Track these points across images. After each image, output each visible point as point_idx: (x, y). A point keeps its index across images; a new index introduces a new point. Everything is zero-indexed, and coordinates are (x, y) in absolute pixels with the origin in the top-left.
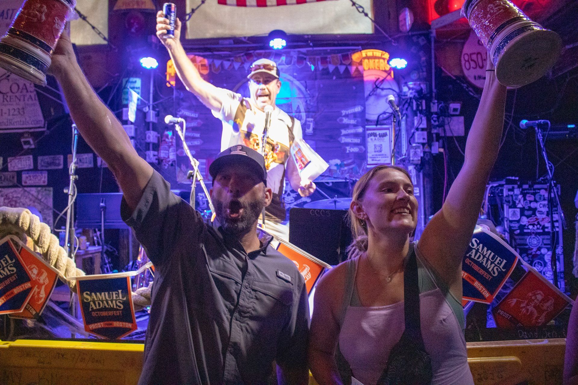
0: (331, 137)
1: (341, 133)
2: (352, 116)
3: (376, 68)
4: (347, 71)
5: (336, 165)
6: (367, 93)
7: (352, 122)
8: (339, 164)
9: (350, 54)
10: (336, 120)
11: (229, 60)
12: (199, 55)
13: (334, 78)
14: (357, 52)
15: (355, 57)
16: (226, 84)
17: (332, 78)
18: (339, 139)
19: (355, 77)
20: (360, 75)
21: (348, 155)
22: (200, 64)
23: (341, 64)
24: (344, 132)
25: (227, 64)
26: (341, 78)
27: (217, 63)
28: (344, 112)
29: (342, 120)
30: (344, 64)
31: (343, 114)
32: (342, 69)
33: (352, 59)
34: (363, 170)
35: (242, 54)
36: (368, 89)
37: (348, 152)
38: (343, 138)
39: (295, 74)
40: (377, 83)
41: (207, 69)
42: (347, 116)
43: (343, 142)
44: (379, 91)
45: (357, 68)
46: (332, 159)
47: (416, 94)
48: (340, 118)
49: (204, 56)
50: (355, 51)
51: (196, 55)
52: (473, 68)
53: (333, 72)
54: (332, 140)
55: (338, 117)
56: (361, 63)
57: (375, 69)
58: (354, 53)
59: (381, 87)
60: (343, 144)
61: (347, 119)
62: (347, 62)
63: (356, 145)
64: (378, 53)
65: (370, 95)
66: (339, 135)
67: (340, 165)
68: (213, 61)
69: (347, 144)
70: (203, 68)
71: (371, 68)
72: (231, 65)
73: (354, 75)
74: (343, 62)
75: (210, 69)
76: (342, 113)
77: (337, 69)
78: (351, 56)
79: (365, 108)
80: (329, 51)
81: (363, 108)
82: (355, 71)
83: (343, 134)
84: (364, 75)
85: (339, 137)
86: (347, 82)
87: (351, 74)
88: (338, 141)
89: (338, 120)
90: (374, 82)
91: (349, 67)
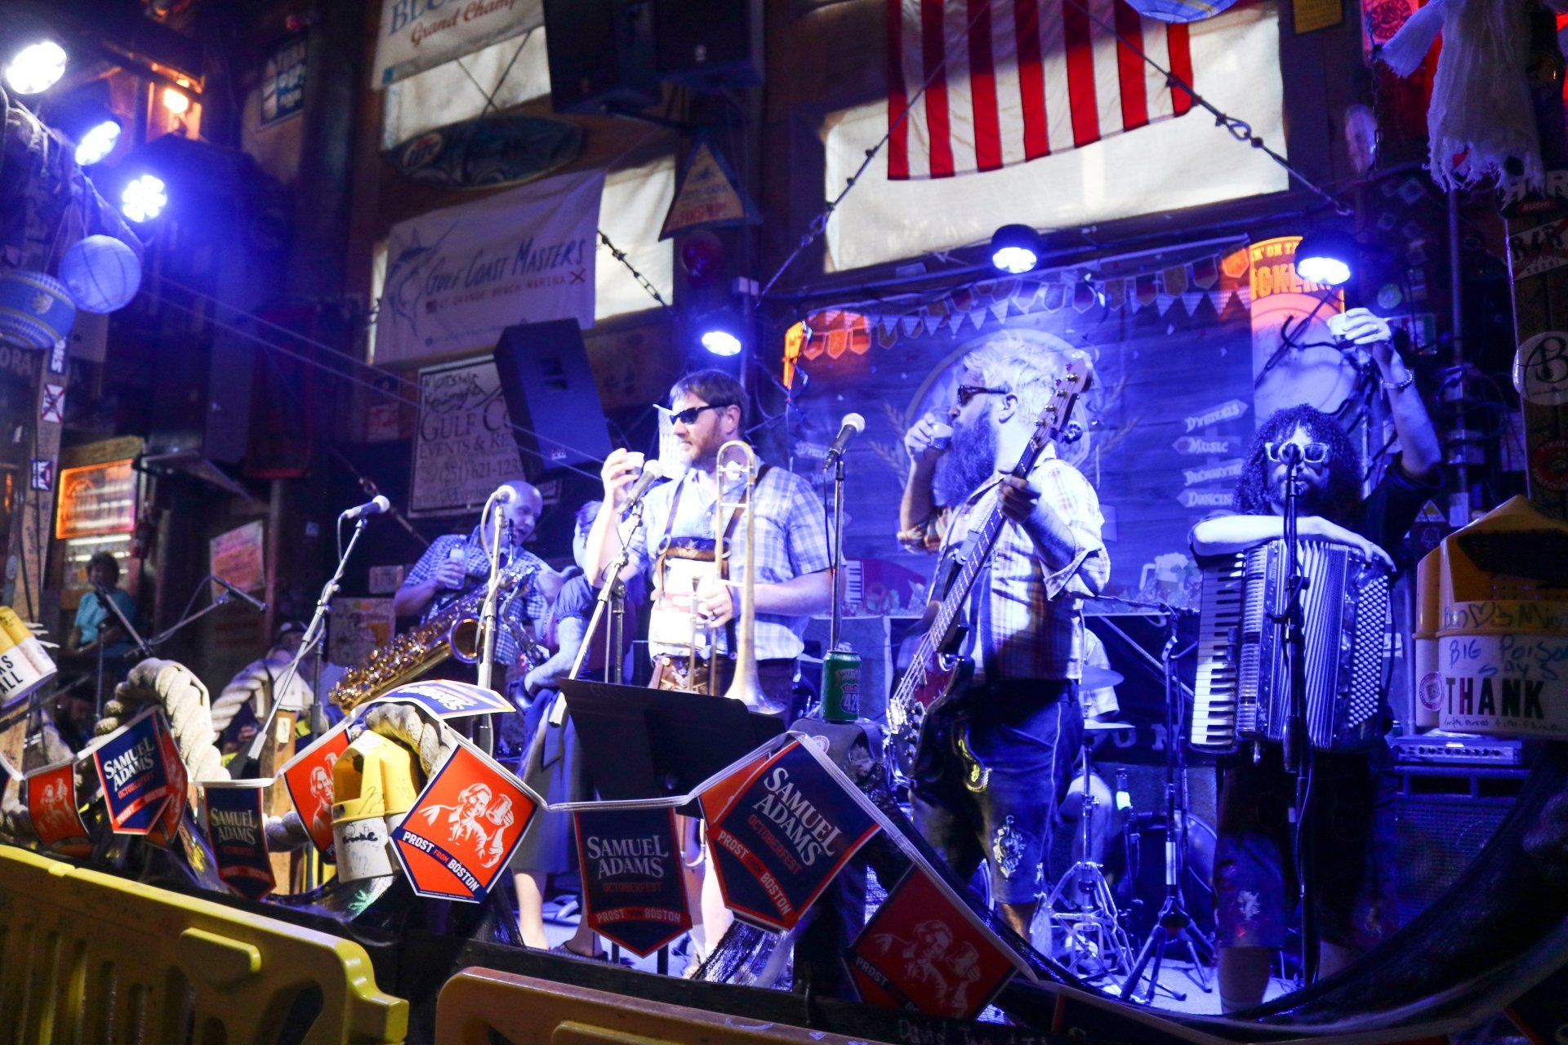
0: (1158, 493)
1: (1184, 479)
2: (1215, 430)
3: (1293, 288)
4: (1206, 306)
5: (1176, 569)
6: (1259, 362)
7: (1217, 447)
8: (1183, 566)
9: (1218, 258)
10: (1169, 446)
11: (915, 314)
12: (851, 310)
13: (1170, 330)
14: (1237, 250)
15: (1230, 266)
16: (907, 372)
17: (1165, 331)
18: (1180, 498)
19: (1227, 323)
20: (1240, 312)
22: (851, 330)
23: (1192, 289)
24: (1191, 477)
25: (910, 323)
26: (1188, 329)
27: (890, 323)
28: (1191, 422)
29: (1186, 445)
30: (1198, 290)
31: (1190, 428)
32: (1192, 302)
33: (1220, 272)
35: (948, 294)
36: (1265, 348)
38: (1191, 494)
39: (1070, 331)
40: (1288, 333)
41: (867, 342)
42: (1199, 432)
43: (1191, 504)
44: (1294, 352)
45: (1234, 298)
46: (1162, 554)
48: (1182, 439)
49: (862, 311)
50: (1229, 249)
51: (843, 309)
53: (1167, 313)
54: (1161, 501)
55: (1176, 437)
56: (1244, 282)
57: (1289, 291)
58: (1229, 254)
59: (1299, 342)
60: (1191, 509)
61: (1199, 442)
62: (1207, 283)
65: (1267, 369)
66: (1180, 486)
67: (1186, 568)
68: (881, 320)
69: (1204, 510)
70: (859, 338)
71: (1276, 290)
72: (919, 324)
73: (1225, 317)
74: (1197, 284)
75: (874, 339)
76: (1186, 427)
77: (1178, 305)
78: (1219, 264)
79: (1251, 406)
80: (1158, 257)
81: (1245, 406)
82: (1228, 304)
83: (1189, 483)
84: (1254, 313)
85: (1181, 491)
86: (1206, 337)
87: (1216, 315)
88: (1178, 503)
89: (1175, 445)
90: (1278, 329)
91: (1211, 296)
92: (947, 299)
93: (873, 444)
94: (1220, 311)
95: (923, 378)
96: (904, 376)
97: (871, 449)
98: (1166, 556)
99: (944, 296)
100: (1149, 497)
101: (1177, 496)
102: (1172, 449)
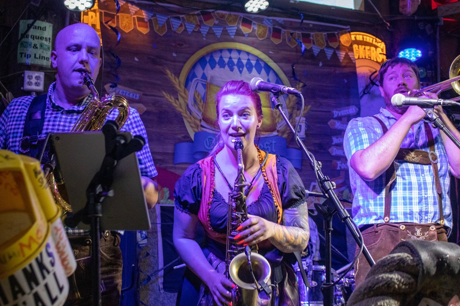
1: (332, 141)
2: (346, 118)
3: (367, 57)
4: (335, 56)
9: (338, 34)
10: (326, 123)
11: (178, 18)
12: (134, 3)
13: (321, 64)
14: (345, 33)
15: (344, 39)
16: (176, 53)
17: (318, 65)
18: (330, 150)
19: (345, 67)
20: (351, 63)
21: (339, 173)
22: (134, 17)
23: (328, 47)
24: (335, 140)
25: (176, 24)
26: (328, 66)
27: (162, 19)
28: (336, 113)
29: (334, 124)
30: (331, 48)
31: (335, 116)
32: (329, 53)
33: (340, 42)
35: (198, 12)
36: (361, 85)
37: (338, 168)
38: (335, 148)
39: (271, 52)
40: (372, 78)
41: (147, 27)
42: (339, 118)
43: (334, 154)
45: (347, 55)
48: (332, 121)
49: (141, 6)
50: (343, 32)
53: (318, 55)
54: (322, 151)
55: (330, 119)
56: (351, 49)
57: (365, 58)
58: (342, 34)
60: (333, 156)
61: (339, 123)
62: (334, 45)
64: (369, 38)
65: (364, 93)
66: (330, 145)
68: (155, 16)
70: (141, 23)
71: (361, 57)
72: (181, 25)
73: (344, 64)
74: (331, 44)
75: (151, 27)
76: (334, 115)
77: (322, 52)
78: (339, 38)
79: (360, 109)
80: (311, 25)
81: (357, 109)
82: (344, 58)
83: (333, 144)
84: (357, 65)
85: (330, 147)
86: (336, 72)
88: (329, 152)
89: (329, 123)
91: (337, 52)
92: (198, 15)
93: (164, 93)
94: (341, 61)
95: (188, 59)
96: (174, 55)
97: (163, 97)
99: (196, 12)
100: (317, 148)
101: (329, 148)
102: (328, 125)
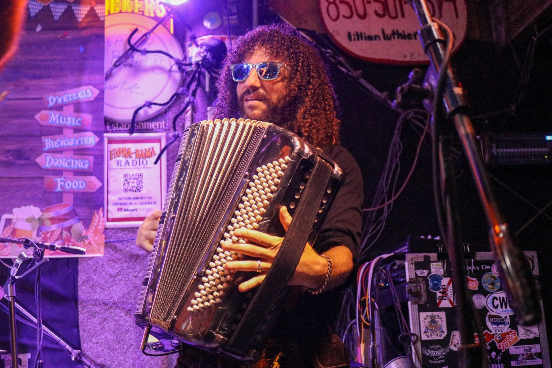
0: (19, 154)
1: (43, 145)
2: (72, 107)
3: (136, 11)
4: (69, 14)
5: (31, 220)
6: (108, 63)
7: (71, 121)
8: (37, 217)
10: (32, 117)
13: (39, 28)
17: (34, 29)
18: (39, 160)
19: (85, 28)
20: (96, 22)
21: (59, 197)
23: (58, 1)
24: (49, 143)
26: (54, 29)
28: (52, 100)
29: (48, 117)
31: (51, 104)
32: (58, 10)
34: (95, 233)
37: (59, 189)
38: (49, 157)
40: (133, 42)
42: (59, 108)
43: (47, 166)
44: (137, 57)
45: (92, 10)
46: (19, 206)
47: (209, 55)
48: (43, 112)
52: (344, 17)
53: (37, 15)
54: (22, 162)
55: (38, 110)
56: (100, 1)
57: (133, 12)
59: (142, 48)
60: (46, 170)
61: (58, 115)
63: (79, 173)
65: (115, 66)
66: (39, 151)
67: (39, 219)
69: (58, 172)
71: (123, 11)
73: (83, 25)
76: (48, 103)
77: (45, 10)
79: (102, 92)
81: (97, 92)
82: (86, 16)
83: (47, 148)
84: (106, 24)
85: (39, 155)
86: (67, 37)
87: (77, 22)
88: (36, 164)
89: (37, 117)
90: (125, 38)
91: (73, 8)
94: (80, 20)
98: (23, 208)
100: (11, 158)
101: (36, 158)
102: (35, 119)
